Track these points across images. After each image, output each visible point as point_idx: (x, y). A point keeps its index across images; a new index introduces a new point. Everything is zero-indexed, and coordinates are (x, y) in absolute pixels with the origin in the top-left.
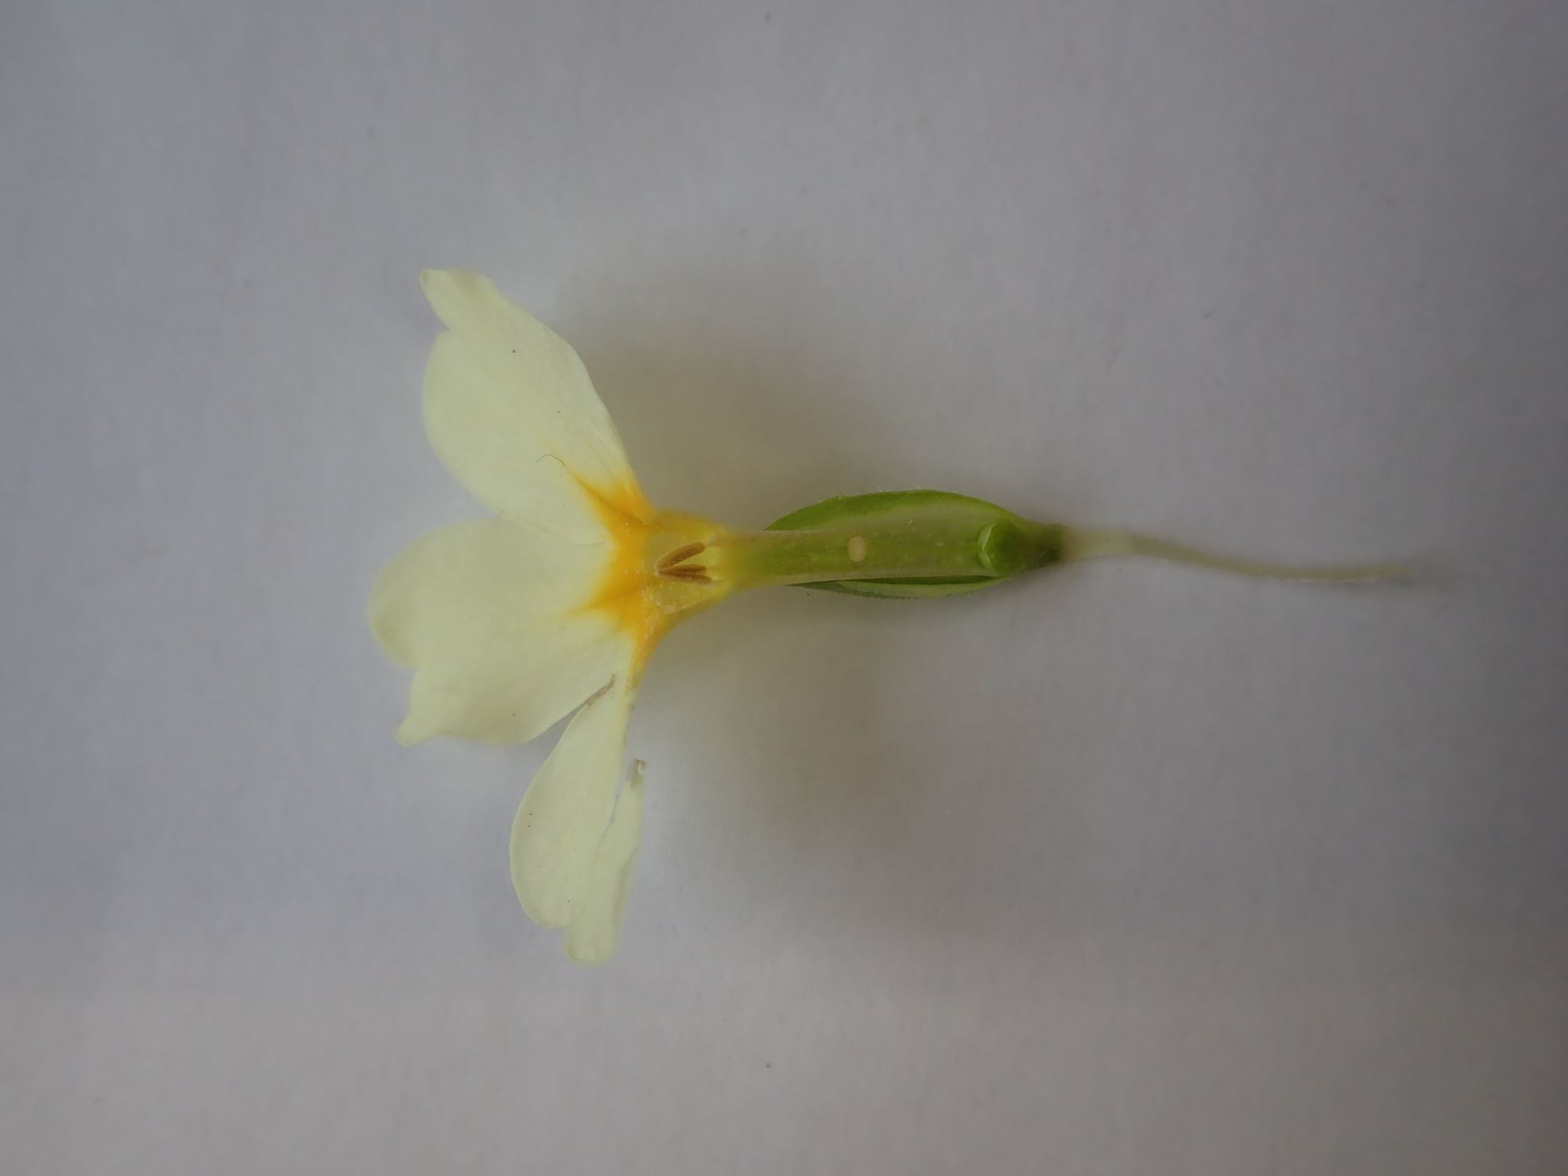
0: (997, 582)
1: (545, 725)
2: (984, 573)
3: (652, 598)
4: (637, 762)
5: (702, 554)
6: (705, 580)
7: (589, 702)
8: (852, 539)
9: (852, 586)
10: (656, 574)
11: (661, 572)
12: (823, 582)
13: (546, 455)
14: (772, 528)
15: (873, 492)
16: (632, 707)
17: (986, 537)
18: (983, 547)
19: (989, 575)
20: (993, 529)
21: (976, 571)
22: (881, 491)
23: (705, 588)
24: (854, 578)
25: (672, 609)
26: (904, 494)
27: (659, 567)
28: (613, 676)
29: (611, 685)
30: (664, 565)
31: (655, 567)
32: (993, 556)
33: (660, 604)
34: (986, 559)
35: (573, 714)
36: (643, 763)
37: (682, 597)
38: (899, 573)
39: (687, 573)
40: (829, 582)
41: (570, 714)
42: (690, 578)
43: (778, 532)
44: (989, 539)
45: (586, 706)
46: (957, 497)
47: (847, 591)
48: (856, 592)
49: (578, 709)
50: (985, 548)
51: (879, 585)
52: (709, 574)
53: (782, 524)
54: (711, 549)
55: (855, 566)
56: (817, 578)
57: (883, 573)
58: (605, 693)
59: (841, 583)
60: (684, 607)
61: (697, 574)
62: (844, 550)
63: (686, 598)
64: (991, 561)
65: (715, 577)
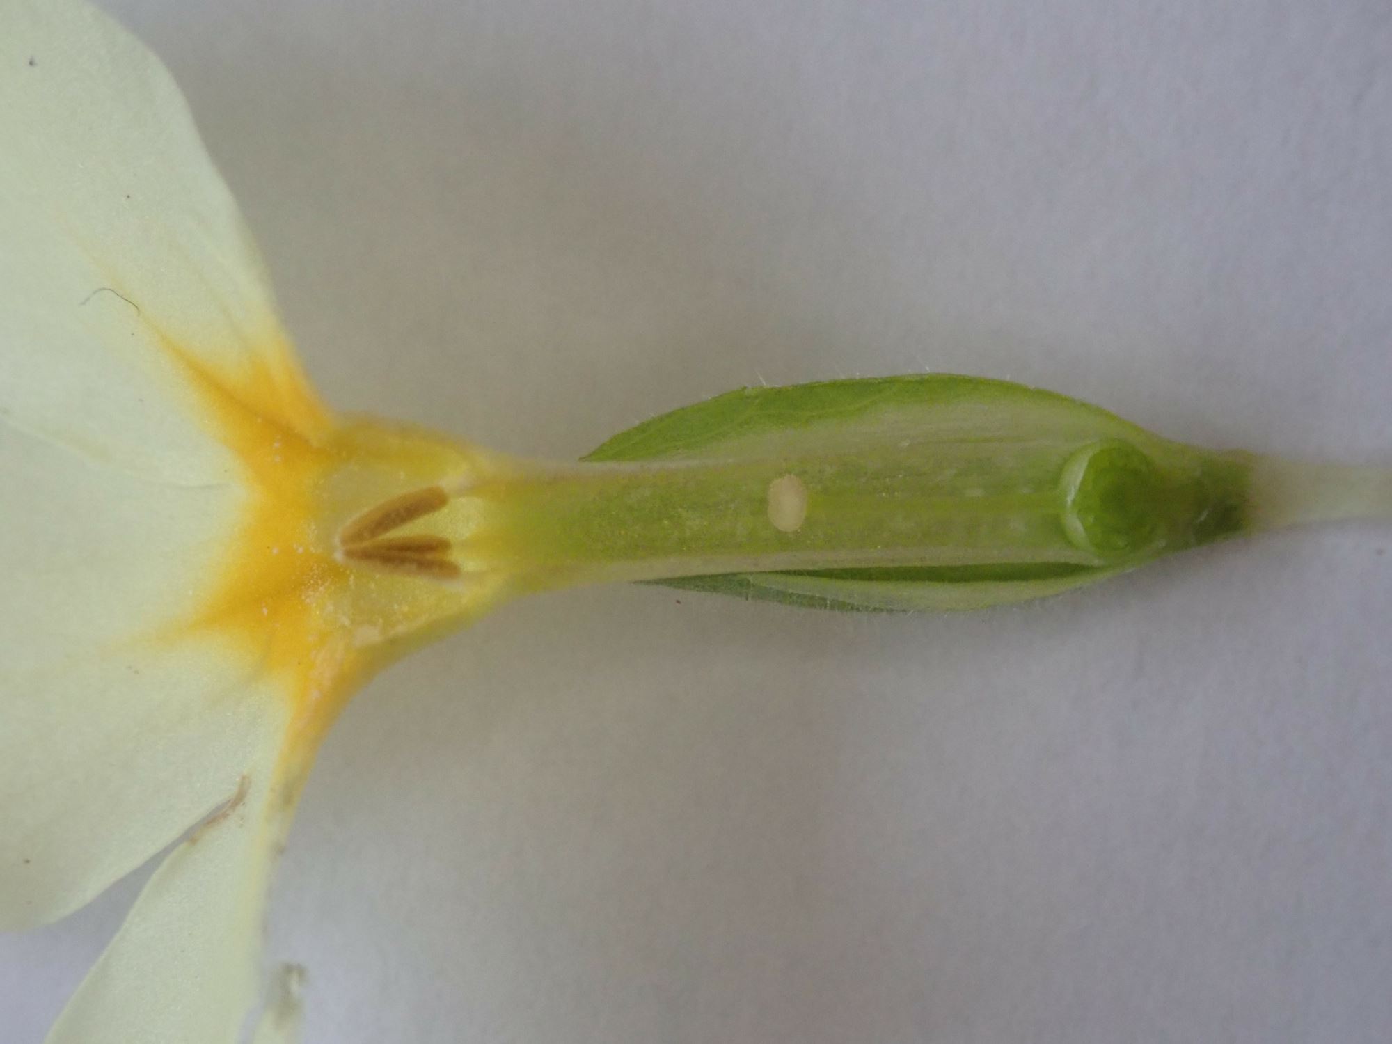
0: (1100, 577)
1: (93, 886)
2: (1072, 558)
3: (330, 608)
4: (289, 969)
5: (445, 510)
6: (449, 570)
7: (191, 836)
8: (777, 481)
9: (778, 583)
10: (339, 556)
11: (350, 554)
12: (712, 577)
13: (104, 289)
14: (599, 453)
15: (825, 378)
16: (280, 850)
17: (1076, 476)
18: (1069, 499)
19: (1085, 563)
20: (1090, 465)
21: (1053, 554)
22: (843, 377)
23: (452, 588)
24: (779, 568)
25: (371, 635)
26: (891, 381)
27: (344, 541)
28: (244, 778)
29: (239, 799)
30: (357, 536)
31: (337, 541)
32: (1091, 519)
33: (347, 622)
34: (1076, 525)
35: (156, 860)
36: (301, 971)
37: (396, 607)
38: (876, 556)
39: (408, 554)
40: (725, 575)
41: (147, 864)
42: (414, 567)
43: (611, 465)
44: (1083, 482)
45: (183, 846)
46: (1010, 389)
47: (763, 594)
48: (782, 596)
49: (166, 851)
50: (1074, 501)
51: (838, 584)
52: (454, 556)
53: (620, 447)
54: (463, 500)
55: (783, 541)
56: (696, 566)
57: (846, 558)
58: (225, 816)
59: (751, 578)
60: (401, 629)
61: (429, 556)
62: (760, 505)
63: (406, 609)
64: (1086, 529)
65: (468, 563)
